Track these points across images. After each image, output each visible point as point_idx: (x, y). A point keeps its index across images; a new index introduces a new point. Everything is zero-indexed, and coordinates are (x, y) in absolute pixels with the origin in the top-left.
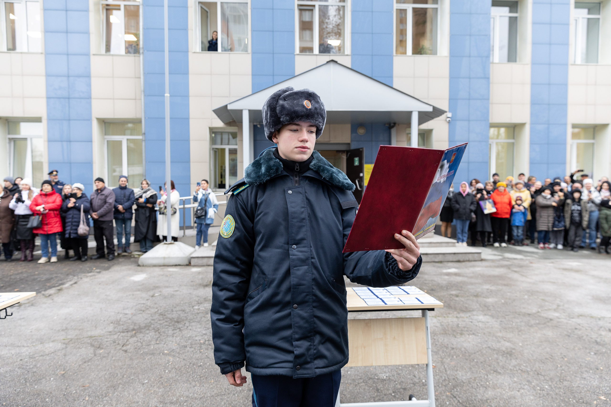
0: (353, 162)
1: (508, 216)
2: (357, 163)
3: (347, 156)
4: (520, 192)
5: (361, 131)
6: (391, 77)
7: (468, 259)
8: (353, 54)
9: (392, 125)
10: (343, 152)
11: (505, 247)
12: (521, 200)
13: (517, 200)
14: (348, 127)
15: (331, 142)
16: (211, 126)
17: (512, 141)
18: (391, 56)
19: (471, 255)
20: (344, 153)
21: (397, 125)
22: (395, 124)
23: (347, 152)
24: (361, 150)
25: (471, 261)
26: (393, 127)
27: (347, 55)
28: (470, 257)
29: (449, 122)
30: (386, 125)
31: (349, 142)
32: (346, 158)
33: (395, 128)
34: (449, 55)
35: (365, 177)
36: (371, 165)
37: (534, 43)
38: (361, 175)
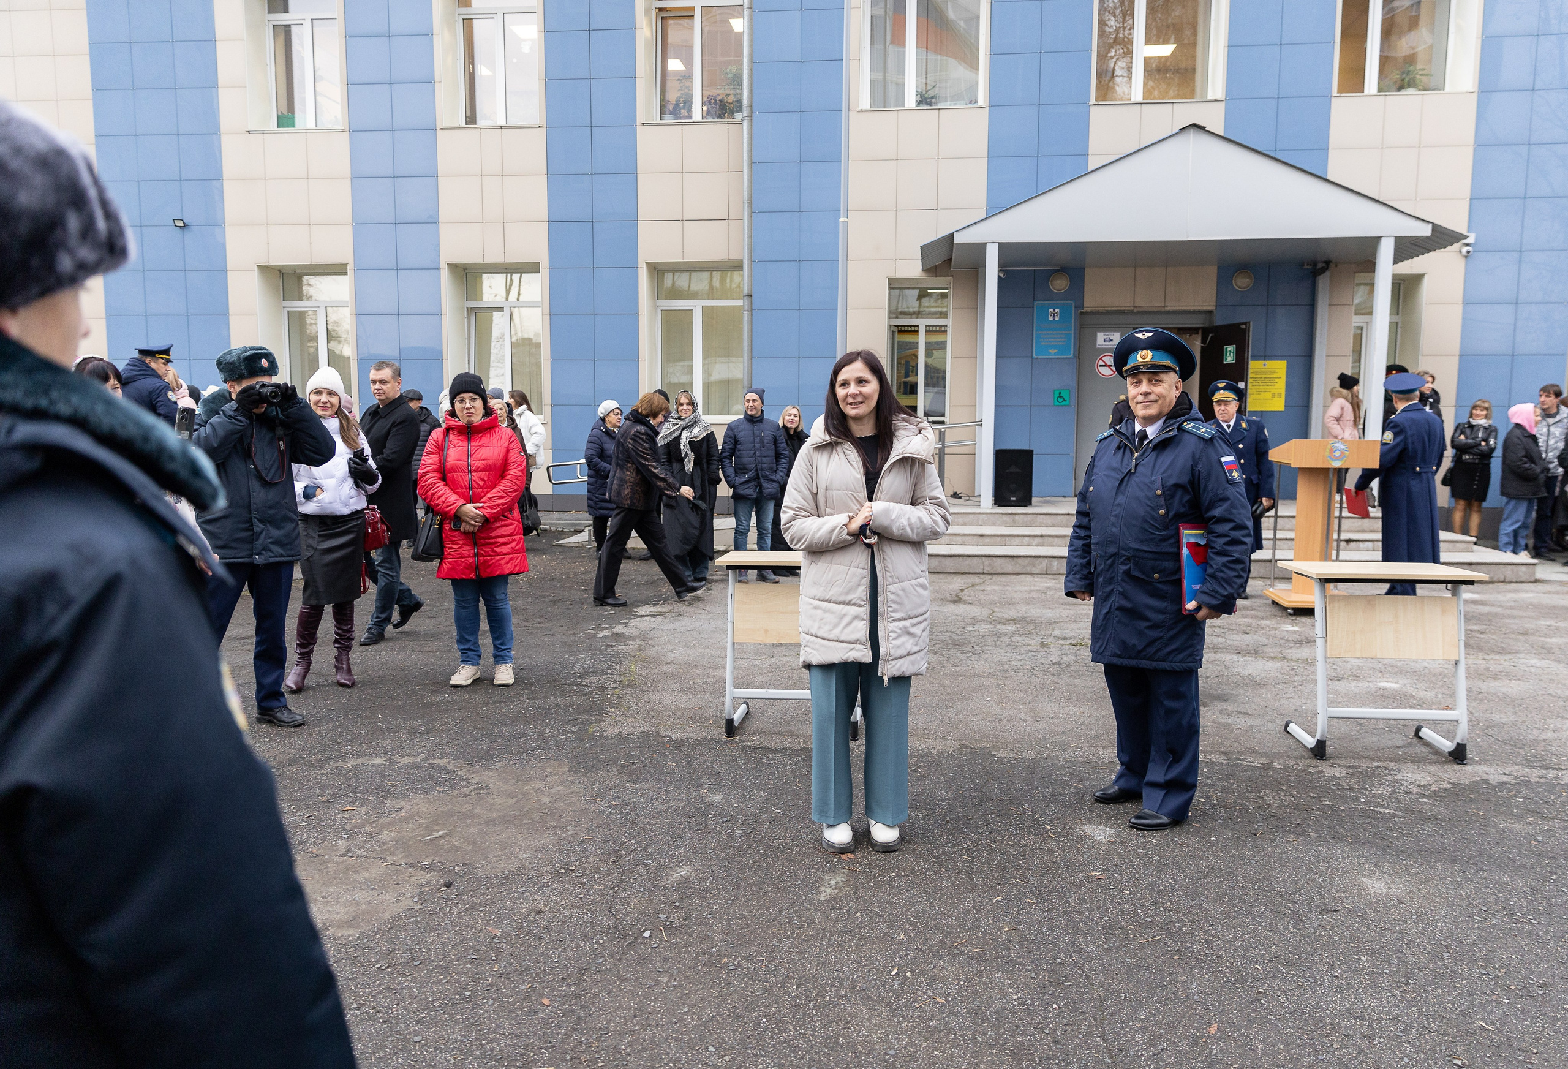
0: (1221, 355)
2: (1230, 358)
3: (1203, 341)
5: (1242, 282)
6: (1324, 149)
7: (1502, 579)
8: (1231, 98)
9: (1320, 265)
10: (1194, 330)
14: (1213, 271)
15: (1167, 309)
16: (891, 275)
18: (1328, 97)
19: (1510, 567)
20: (1198, 333)
21: (1332, 266)
22: (1328, 263)
23: (1205, 331)
24: (1244, 327)
25: (1511, 582)
26: (1323, 271)
27: (1216, 101)
28: (1508, 572)
29: (1466, 257)
30: (1306, 267)
31: (1212, 308)
32: (1202, 347)
33: (1327, 274)
34: (1476, 89)
35: (1249, 391)
36: (1263, 362)
38: (1242, 385)
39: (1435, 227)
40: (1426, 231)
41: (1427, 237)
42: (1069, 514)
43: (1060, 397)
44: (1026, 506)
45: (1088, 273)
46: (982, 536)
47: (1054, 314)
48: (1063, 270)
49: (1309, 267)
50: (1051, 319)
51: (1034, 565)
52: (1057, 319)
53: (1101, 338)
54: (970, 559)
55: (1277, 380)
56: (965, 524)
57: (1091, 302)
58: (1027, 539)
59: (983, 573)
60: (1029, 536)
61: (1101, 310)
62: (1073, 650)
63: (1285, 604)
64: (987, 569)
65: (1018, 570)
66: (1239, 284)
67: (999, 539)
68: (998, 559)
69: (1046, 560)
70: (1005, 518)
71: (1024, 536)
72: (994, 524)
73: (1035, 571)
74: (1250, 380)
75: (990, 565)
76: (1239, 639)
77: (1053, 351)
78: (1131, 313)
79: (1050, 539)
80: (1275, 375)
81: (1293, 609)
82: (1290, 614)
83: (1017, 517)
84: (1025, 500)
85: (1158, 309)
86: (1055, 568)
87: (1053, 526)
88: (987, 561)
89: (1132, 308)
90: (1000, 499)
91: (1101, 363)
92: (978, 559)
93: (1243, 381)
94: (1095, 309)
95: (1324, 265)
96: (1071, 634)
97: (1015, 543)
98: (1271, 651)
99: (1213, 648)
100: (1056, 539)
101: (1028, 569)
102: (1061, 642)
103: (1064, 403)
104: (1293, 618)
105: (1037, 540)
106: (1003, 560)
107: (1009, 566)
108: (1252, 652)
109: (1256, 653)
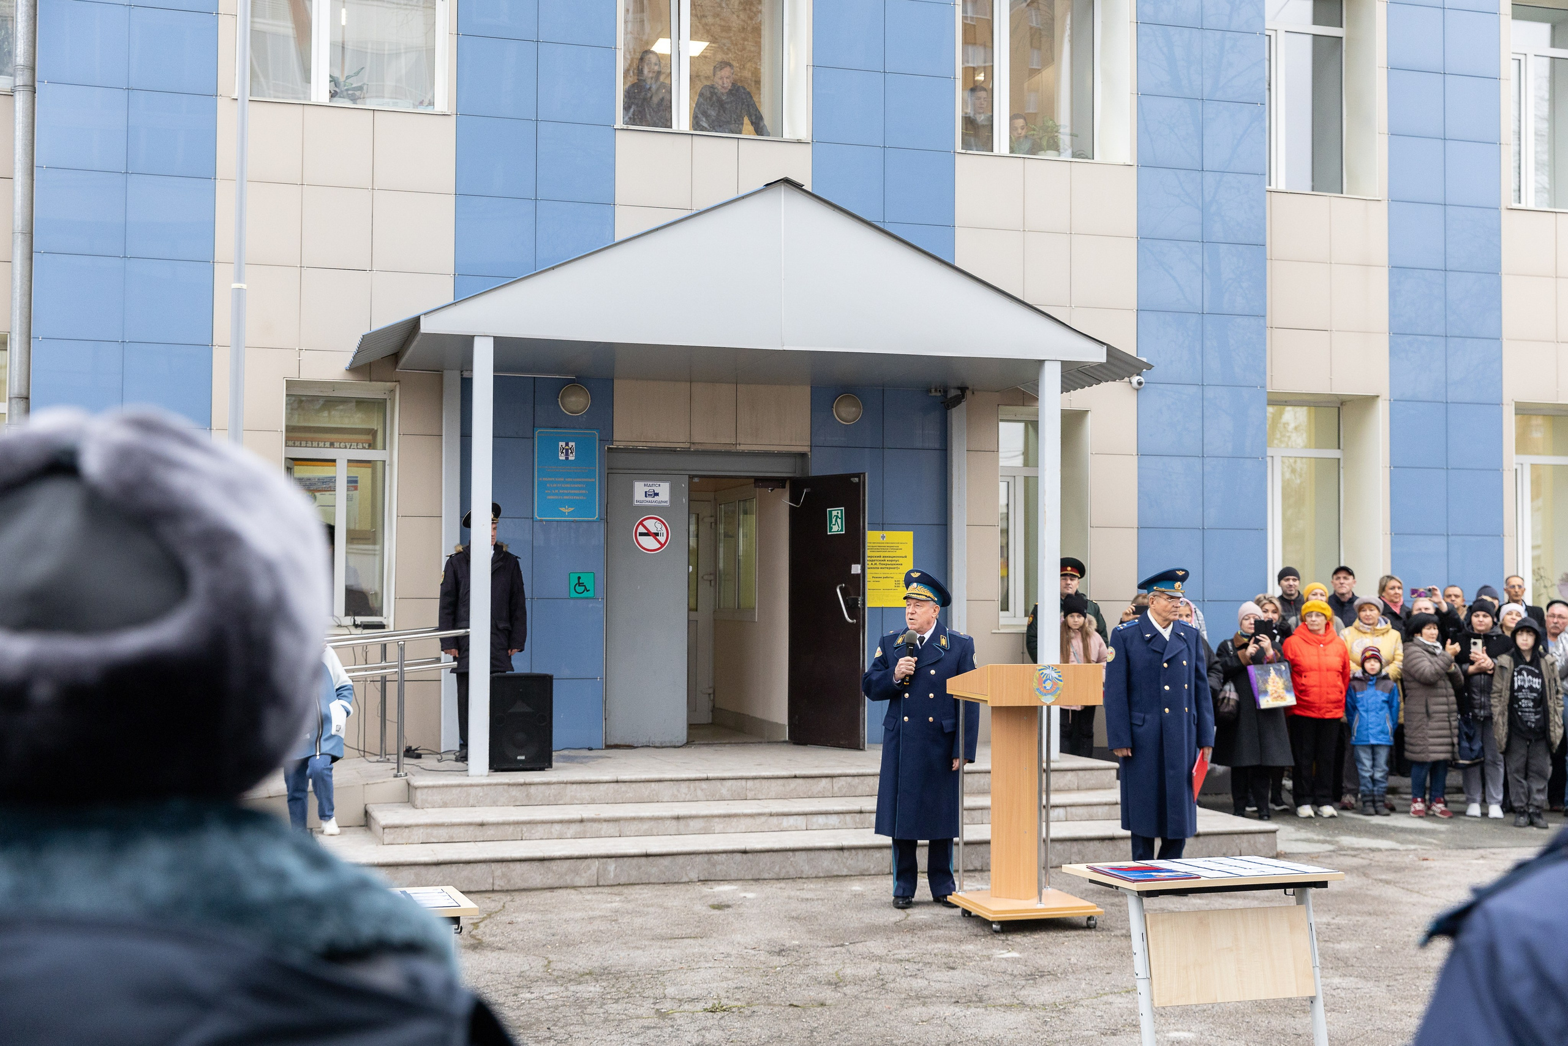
0: (822, 521)
1: (1340, 714)
2: (836, 526)
3: (794, 498)
4: (1375, 632)
5: (847, 412)
6: (950, 226)
8: (818, 140)
9: (953, 393)
10: (777, 482)
11: (1332, 817)
12: (1376, 657)
13: (1365, 659)
14: (803, 393)
15: (740, 448)
16: (294, 376)
17: (1334, 453)
18: (949, 153)
20: (784, 487)
21: (968, 393)
22: (963, 389)
23: (795, 485)
24: (854, 480)
26: (957, 400)
27: (799, 142)
29: (1137, 390)
30: (933, 394)
31: (806, 449)
32: (791, 507)
33: (963, 404)
34: (1134, 162)
35: (868, 577)
36: (881, 533)
37: (1393, 134)
38: (856, 569)
39: (1111, 351)
40: (1099, 356)
41: (1101, 365)
42: (617, 782)
43: (580, 584)
44: (542, 769)
45: (620, 388)
46: (482, 825)
47: (567, 450)
48: (579, 380)
49: (939, 394)
50: (562, 457)
51: (576, 872)
52: (572, 457)
53: (640, 489)
54: (469, 867)
55: (901, 560)
56: (445, 805)
57: (624, 434)
58: (557, 827)
59: (493, 891)
60: (561, 822)
61: (640, 445)
62: (712, 1020)
63: (990, 917)
64: (499, 884)
65: (550, 881)
66: (844, 415)
67: (511, 829)
68: (518, 865)
69: (597, 862)
70: (515, 792)
71: (552, 822)
72: (494, 803)
73: (579, 881)
74: (868, 564)
75: (504, 875)
76: (946, 979)
77: (566, 510)
78: (686, 452)
79: (596, 825)
80: (898, 553)
81: (1001, 923)
82: (996, 932)
83: (533, 789)
84: (541, 760)
85: (728, 448)
86: (612, 875)
87: (593, 802)
88: (498, 869)
89: (687, 445)
90: (499, 762)
91: (641, 529)
92: (484, 866)
93: (858, 563)
94: (631, 445)
95: (959, 392)
96: (696, 992)
97: (538, 835)
98: (1003, 995)
99: (918, 998)
100: (605, 825)
101: (568, 879)
102: (686, 1007)
103: (586, 594)
104: (1003, 937)
105: (574, 828)
106: (525, 866)
107: (536, 876)
108: (974, 999)
109: (981, 1001)
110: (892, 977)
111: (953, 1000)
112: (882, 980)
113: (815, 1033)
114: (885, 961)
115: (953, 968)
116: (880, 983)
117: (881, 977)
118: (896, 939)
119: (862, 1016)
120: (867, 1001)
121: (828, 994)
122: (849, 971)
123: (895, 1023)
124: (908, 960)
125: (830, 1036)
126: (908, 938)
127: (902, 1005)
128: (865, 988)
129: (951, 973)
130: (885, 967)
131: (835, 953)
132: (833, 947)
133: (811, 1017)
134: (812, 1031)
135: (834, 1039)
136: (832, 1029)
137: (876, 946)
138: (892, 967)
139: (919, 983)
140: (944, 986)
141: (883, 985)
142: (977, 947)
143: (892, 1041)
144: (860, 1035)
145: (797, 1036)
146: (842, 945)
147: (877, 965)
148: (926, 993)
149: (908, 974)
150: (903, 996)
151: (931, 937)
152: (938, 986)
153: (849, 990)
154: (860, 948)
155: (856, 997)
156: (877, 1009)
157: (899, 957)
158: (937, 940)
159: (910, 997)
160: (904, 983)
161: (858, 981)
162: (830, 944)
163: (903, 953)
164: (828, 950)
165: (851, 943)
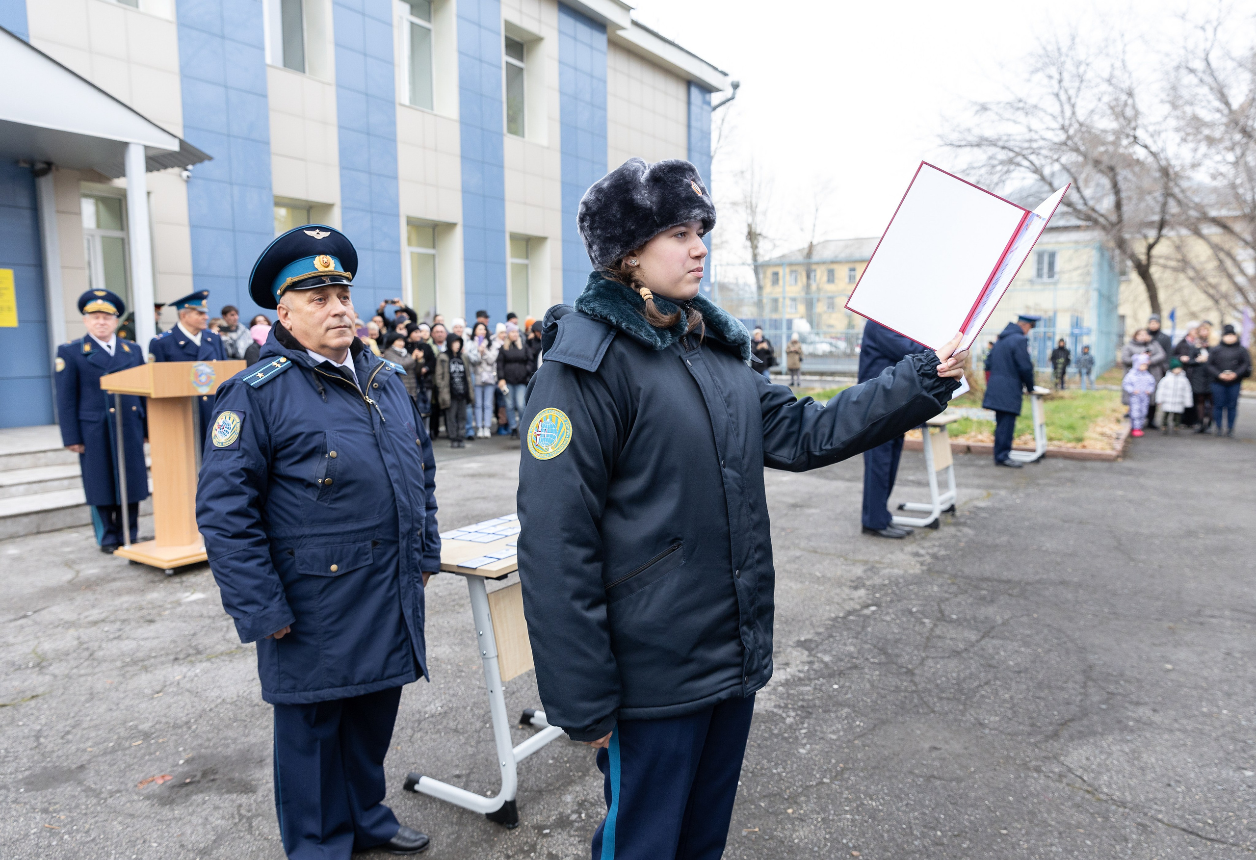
9: (40, 166)
22: (48, 164)
26: (44, 172)
29: (187, 183)
33: (50, 176)
34: (175, 21)
37: (338, 45)
39: (184, 144)
40: (175, 146)
41: (172, 152)
49: (27, 165)
55: (5, 292)
63: (164, 565)
76: (152, 634)
80: (2, 286)
81: (173, 568)
82: (170, 576)
95: (45, 166)
99: (135, 662)
104: (178, 580)
108: (191, 651)
109: (199, 652)
110: (97, 644)
111: (172, 657)
112: (87, 649)
113: (42, 740)
114: (80, 626)
115: (151, 621)
116: (86, 654)
117: (85, 646)
118: (80, 599)
119: (87, 701)
120: (83, 679)
121: (36, 681)
122: (47, 646)
123: (127, 702)
124: (103, 621)
125: (62, 738)
126: (90, 596)
127: (124, 675)
128: (73, 663)
129: (153, 627)
130: (86, 634)
131: (22, 627)
132: (15, 620)
133: (25, 715)
134: (37, 738)
135: (68, 742)
136: (60, 726)
137: (60, 610)
138: (93, 631)
139: (127, 646)
140: (155, 643)
141: (91, 655)
142: (159, 594)
143: (136, 726)
144: (96, 727)
145: (21, 749)
146: (25, 616)
147: (72, 632)
148: (140, 655)
149: (112, 636)
150: (119, 664)
151: (111, 591)
152: (148, 644)
153: (57, 669)
154: (46, 616)
155: (69, 677)
156: (99, 686)
157: (90, 619)
158: (119, 593)
159: (127, 665)
160: (113, 649)
161: (62, 656)
162: (12, 617)
163: (95, 614)
164: (12, 624)
165: (35, 612)
